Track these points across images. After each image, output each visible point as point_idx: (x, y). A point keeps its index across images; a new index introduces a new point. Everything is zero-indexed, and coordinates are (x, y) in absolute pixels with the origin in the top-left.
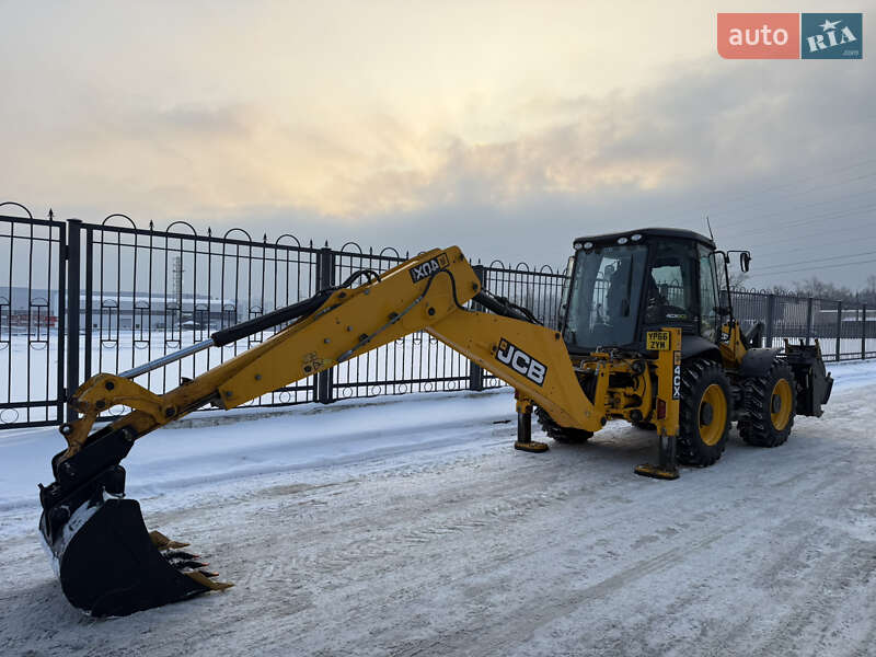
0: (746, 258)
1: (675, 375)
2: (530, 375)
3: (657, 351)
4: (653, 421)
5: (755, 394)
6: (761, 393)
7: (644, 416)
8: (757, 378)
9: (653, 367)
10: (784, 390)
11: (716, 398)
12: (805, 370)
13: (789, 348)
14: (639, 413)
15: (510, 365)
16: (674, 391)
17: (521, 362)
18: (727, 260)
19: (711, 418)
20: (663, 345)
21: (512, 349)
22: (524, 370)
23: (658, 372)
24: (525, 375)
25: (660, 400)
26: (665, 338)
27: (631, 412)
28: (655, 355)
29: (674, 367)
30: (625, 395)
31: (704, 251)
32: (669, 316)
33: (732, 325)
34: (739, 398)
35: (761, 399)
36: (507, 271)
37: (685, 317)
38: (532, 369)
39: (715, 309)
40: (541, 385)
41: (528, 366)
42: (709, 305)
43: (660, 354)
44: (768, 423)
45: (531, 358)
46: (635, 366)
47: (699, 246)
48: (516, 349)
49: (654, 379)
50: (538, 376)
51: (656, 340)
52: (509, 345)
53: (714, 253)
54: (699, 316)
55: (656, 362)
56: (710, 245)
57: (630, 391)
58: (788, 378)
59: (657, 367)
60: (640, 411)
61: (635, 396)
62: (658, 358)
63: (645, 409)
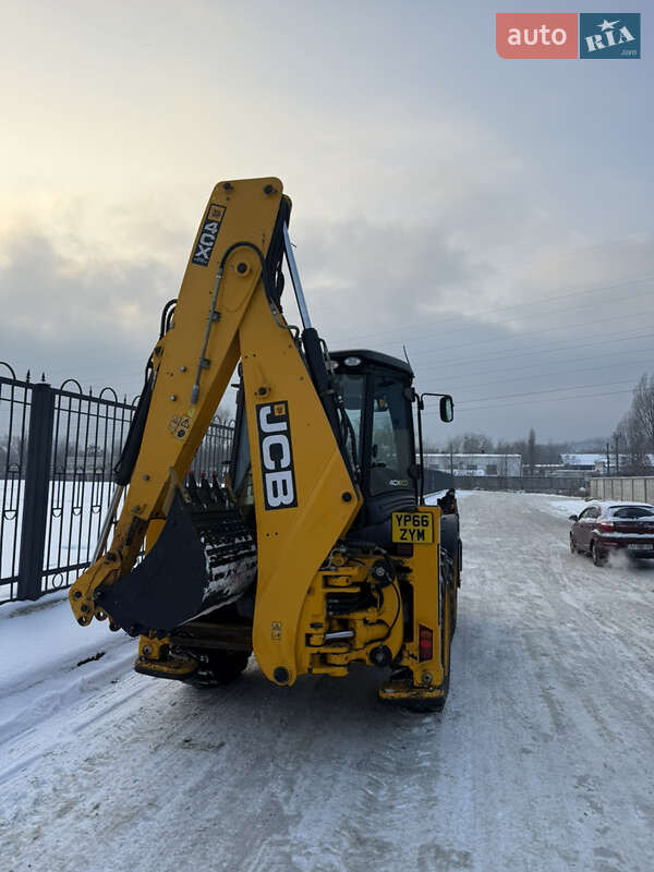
2: (270, 478)
3: (411, 545)
4: (406, 662)
7: (394, 655)
9: (404, 570)
14: (386, 650)
15: (263, 435)
17: (276, 451)
18: (421, 406)
20: (421, 535)
21: (283, 426)
22: (270, 465)
23: (414, 579)
24: (265, 471)
26: (424, 523)
27: (375, 651)
28: (408, 550)
30: (365, 622)
32: (392, 483)
36: (86, 398)
38: (279, 477)
40: (268, 507)
41: (278, 468)
43: (416, 549)
45: (291, 467)
46: (381, 571)
48: (287, 433)
49: (407, 592)
50: (276, 495)
51: (410, 525)
52: (285, 418)
55: (408, 562)
57: (371, 615)
59: (411, 571)
60: (388, 649)
61: (380, 622)
62: (411, 555)
63: (394, 644)
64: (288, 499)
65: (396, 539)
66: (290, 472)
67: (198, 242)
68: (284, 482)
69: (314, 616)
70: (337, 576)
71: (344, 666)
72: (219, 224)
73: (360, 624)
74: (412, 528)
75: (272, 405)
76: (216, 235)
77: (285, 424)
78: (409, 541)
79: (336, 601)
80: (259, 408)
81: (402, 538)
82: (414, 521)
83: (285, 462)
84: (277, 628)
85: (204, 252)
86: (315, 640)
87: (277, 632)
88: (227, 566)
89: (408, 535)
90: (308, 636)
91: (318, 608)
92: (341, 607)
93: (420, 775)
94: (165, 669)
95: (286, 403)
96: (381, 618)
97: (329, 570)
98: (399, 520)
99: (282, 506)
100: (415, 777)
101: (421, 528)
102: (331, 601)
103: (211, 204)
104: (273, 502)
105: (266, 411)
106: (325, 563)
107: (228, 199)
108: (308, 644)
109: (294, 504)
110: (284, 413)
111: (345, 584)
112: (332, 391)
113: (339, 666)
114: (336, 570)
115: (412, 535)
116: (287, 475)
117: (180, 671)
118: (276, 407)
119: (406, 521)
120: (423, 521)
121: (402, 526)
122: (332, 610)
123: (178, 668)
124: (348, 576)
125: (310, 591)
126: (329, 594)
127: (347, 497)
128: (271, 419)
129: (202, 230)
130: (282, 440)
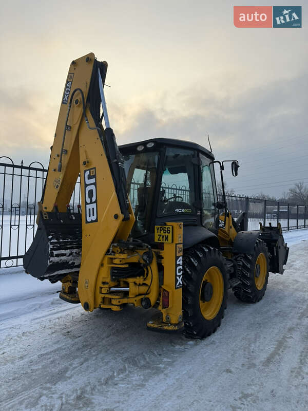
0: (235, 166)
1: (177, 265)
2: (88, 207)
3: (163, 243)
5: (244, 266)
6: (249, 266)
7: (153, 303)
8: (245, 254)
9: (160, 257)
10: (262, 260)
11: (215, 277)
12: (273, 244)
13: (263, 228)
15: (86, 185)
16: (177, 281)
17: (91, 193)
18: (222, 168)
19: (211, 294)
20: (167, 238)
22: (88, 200)
23: (165, 263)
24: (87, 204)
25: (164, 290)
26: (168, 232)
27: (142, 300)
28: (161, 246)
29: (177, 258)
30: (135, 283)
31: (205, 161)
32: (177, 210)
33: (227, 215)
34: (232, 272)
35: (248, 270)
37: (189, 211)
38: (91, 206)
39: (214, 204)
40: (87, 222)
41: (91, 202)
42: (210, 201)
43: (166, 246)
44: (253, 286)
45: (96, 202)
46: (145, 257)
47: (201, 155)
48: (95, 184)
49: (161, 268)
50: (90, 216)
51: (162, 233)
52: (94, 177)
53: (213, 162)
54: (201, 210)
55: (162, 253)
56: (210, 156)
57: (139, 280)
58: (265, 252)
59: (163, 258)
60: (149, 300)
61: (144, 284)
62: (163, 249)
63: (153, 297)
64: (94, 218)
65: (156, 240)
66: (95, 204)
67: (64, 93)
68: (93, 209)
69: (103, 278)
70: (115, 258)
71: (118, 306)
72: (72, 82)
73: (131, 285)
74: (163, 234)
75: (90, 170)
76: (70, 88)
77: (94, 179)
78: (162, 241)
79: (116, 271)
80: (85, 171)
81: (159, 240)
82: (164, 230)
83: (94, 199)
84: (87, 283)
85: (66, 97)
86: (104, 291)
87: (86, 285)
88: (69, 250)
89: (161, 238)
90: (101, 288)
91: (105, 274)
92: (120, 275)
93: (150, 371)
94: (68, 297)
95: (95, 168)
96: (145, 282)
97: (110, 255)
98: (158, 230)
99: (92, 221)
100: (147, 371)
101: (167, 234)
102: (114, 271)
103: (69, 73)
104: (89, 219)
105: (87, 173)
106: (108, 251)
107: (75, 69)
108: (101, 293)
109: (96, 221)
110: (94, 174)
111: (120, 263)
112: (115, 160)
113: (114, 305)
114: (114, 255)
115: (163, 238)
116: (94, 205)
117: (73, 299)
118: (91, 171)
119: (161, 230)
120: (168, 230)
121: (159, 233)
122: (115, 276)
123: (73, 298)
124: (121, 259)
125: (102, 265)
126: (113, 267)
127: (116, 217)
128: (90, 177)
129: (66, 87)
130: (93, 187)
